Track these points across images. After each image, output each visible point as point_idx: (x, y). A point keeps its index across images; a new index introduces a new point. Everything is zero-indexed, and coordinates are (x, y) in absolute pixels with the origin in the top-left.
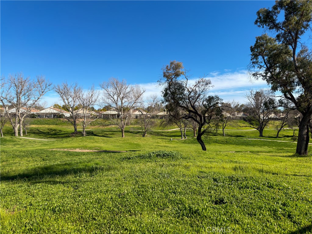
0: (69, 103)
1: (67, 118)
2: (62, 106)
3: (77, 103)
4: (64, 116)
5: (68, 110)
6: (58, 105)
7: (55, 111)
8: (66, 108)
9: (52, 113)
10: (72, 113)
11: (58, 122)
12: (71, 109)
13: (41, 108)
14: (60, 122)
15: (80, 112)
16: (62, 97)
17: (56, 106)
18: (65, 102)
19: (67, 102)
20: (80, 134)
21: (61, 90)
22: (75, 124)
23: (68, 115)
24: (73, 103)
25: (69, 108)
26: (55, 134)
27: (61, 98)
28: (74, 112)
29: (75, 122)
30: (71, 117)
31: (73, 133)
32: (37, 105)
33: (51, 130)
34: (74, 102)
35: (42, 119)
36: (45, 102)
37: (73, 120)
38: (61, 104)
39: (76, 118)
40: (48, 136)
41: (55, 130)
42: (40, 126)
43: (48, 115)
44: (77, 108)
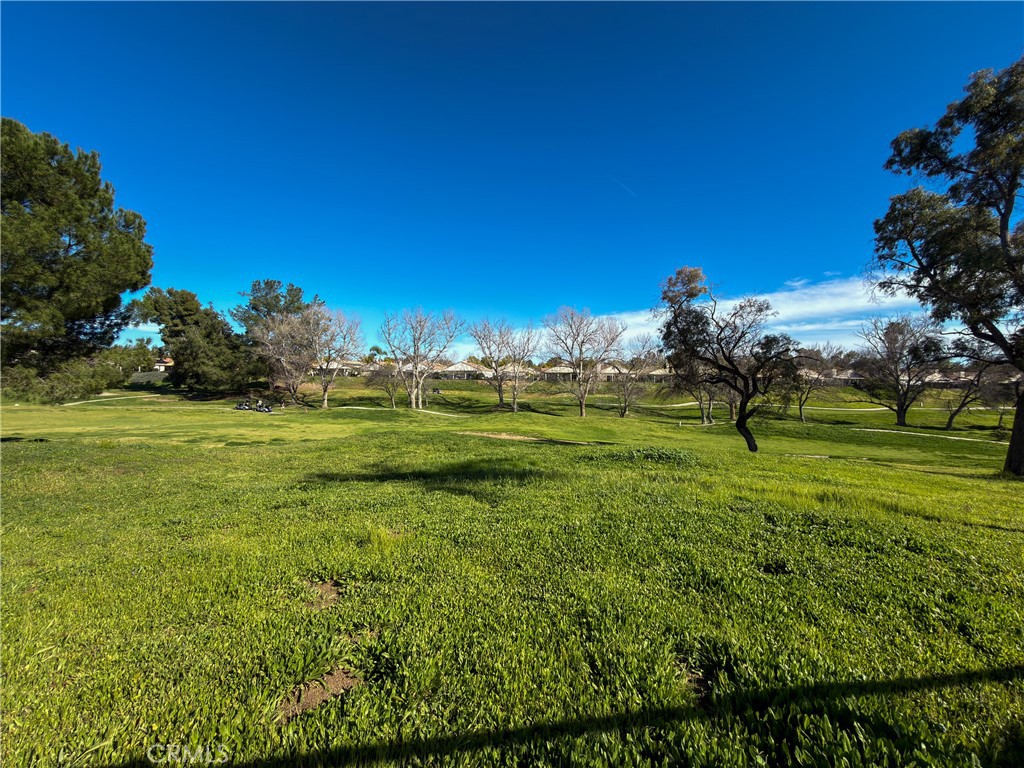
0: (491, 354)
1: (487, 379)
2: (480, 359)
3: (504, 355)
4: (484, 376)
5: (489, 366)
6: (474, 357)
7: (470, 369)
8: (486, 363)
9: (465, 371)
10: (496, 371)
11: (473, 386)
12: (494, 365)
13: (448, 363)
14: (477, 386)
15: (509, 369)
16: (481, 344)
17: (472, 360)
18: (485, 353)
19: (488, 352)
20: (509, 407)
21: (479, 332)
22: (500, 391)
23: (489, 374)
24: (497, 353)
25: (491, 362)
26: (469, 407)
27: (479, 346)
28: (499, 369)
29: (500, 386)
30: (495, 378)
31: (498, 406)
32: (443, 358)
33: (463, 399)
34: (500, 351)
35: (449, 381)
36: (455, 354)
37: (497, 383)
38: (480, 355)
39: (502, 380)
40: (459, 410)
41: (469, 400)
42: (447, 393)
43: (459, 375)
44: (504, 363)
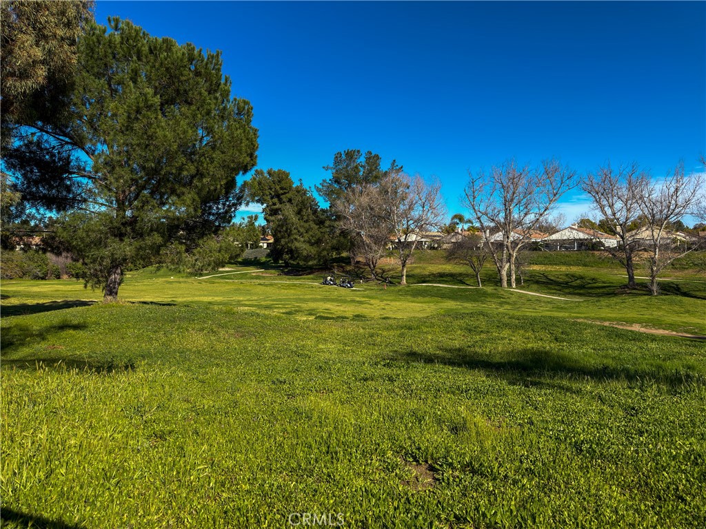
0: (614, 214)
1: (609, 249)
2: (598, 222)
3: (636, 213)
4: (603, 245)
5: (612, 232)
6: (588, 221)
7: (581, 236)
8: (607, 227)
9: (575, 240)
10: (622, 237)
11: (588, 260)
12: (619, 229)
13: (551, 230)
14: (592, 259)
15: (645, 234)
16: (598, 202)
17: (584, 224)
18: (605, 214)
19: (609, 212)
20: (645, 289)
21: (595, 186)
22: (629, 265)
23: (611, 242)
24: (624, 213)
25: (615, 225)
26: (582, 287)
27: (595, 204)
28: (628, 235)
29: (629, 259)
30: (621, 248)
31: (626, 286)
32: (544, 224)
33: (573, 276)
34: (628, 210)
35: (552, 253)
36: (561, 216)
37: (625, 255)
38: (597, 216)
39: (632, 249)
40: (567, 291)
41: (582, 278)
42: (550, 268)
43: (566, 244)
44: (636, 226)
